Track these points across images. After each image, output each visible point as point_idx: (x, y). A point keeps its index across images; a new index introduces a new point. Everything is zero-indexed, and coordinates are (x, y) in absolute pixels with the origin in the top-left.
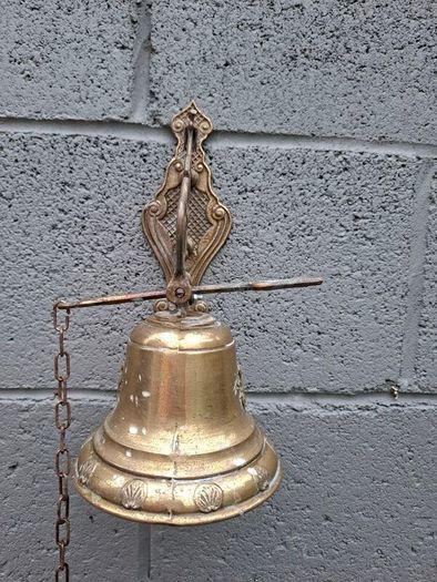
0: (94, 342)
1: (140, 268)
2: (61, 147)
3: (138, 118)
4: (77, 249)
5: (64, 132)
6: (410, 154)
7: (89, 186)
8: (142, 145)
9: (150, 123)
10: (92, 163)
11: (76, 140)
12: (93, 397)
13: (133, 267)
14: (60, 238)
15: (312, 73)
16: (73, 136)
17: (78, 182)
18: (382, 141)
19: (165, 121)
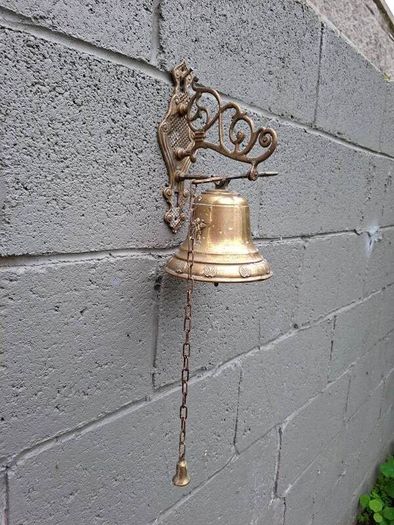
0: (132, 217)
1: (156, 166)
2: (113, 72)
3: (154, 62)
4: (122, 149)
5: (115, 61)
6: (260, 114)
7: (129, 105)
8: (157, 82)
9: (159, 67)
10: (131, 88)
11: (122, 69)
12: (133, 254)
13: (152, 166)
14: (112, 140)
15: (229, 58)
16: (120, 66)
17: (123, 101)
18: (252, 105)
19: (169, 69)
